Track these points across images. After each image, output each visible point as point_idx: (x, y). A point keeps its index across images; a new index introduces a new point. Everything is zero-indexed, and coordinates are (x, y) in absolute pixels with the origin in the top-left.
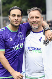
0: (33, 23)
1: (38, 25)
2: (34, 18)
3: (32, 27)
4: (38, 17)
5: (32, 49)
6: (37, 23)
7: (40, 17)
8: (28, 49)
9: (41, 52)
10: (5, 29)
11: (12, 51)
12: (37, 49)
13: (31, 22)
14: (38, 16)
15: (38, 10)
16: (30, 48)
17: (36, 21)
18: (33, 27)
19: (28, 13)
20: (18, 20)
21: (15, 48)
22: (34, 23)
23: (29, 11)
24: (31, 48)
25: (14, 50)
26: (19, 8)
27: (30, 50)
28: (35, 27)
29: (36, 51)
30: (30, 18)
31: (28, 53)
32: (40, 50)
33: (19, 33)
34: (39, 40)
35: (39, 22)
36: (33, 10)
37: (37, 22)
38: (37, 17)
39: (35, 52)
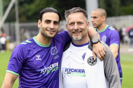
0: (74, 32)
1: (82, 34)
2: (76, 24)
3: (72, 37)
4: (81, 23)
5: (71, 71)
6: (81, 32)
7: (84, 22)
8: (66, 71)
9: (84, 76)
10: (30, 42)
11: (41, 76)
12: (78, 71)
13: (70, 31)
14: (81, 21)
15: (81, 11)
16: (68, 69)
17: (78, 28)
18: (74, 37)
19: (65, 16)
20: (55, 29)
21: (45, 71)
22: (76, 31)
23: (67, 13)
24: (70, 69)
25: (43, 73)
26: (57, 11)
27: (69, 73)
28: (77, 38)
29: (78, 74)
30: (70, 24)
31: (65, 77)
32: (83, 72)
33: (52, 48)
34: (82, 57)
35: (84, 30)
36: (74, 12)
37: (80, 30)
38: (79, 23)
39: (76, 76)
